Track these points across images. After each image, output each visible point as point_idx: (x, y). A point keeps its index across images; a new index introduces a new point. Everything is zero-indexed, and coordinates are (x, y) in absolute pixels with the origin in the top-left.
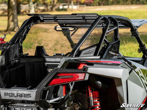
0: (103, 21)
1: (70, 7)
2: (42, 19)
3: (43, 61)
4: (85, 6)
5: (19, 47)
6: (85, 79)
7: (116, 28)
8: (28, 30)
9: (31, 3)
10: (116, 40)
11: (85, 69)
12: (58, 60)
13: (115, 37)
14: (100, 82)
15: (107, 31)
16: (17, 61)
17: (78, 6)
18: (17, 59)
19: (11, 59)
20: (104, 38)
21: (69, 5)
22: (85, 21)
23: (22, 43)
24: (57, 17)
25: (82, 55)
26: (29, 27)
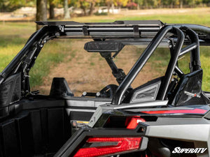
0: (171, 34)
1: (111, 11)
2: (63, 31)
3: (63, 104)
4: (127, 9)
5: (22, 80)
6: (141, 148)
7: (195, 47)
8: (39, 49)
9: (66, 6)
10: (194, 70)
11: (141, 128)
12: (90, 103)
13: (193, 63)
14: (167, 149)
15: (180, 53)
16: (16, 106)
17: (120, 9)
18: (17, 103)
19: (5, 103)
20: (175, 66)
21: (109, 9)
22: (138, 34)
23: (28, 72)
24: (88, 27)
25: (134, 100)
26: (41, 44)
